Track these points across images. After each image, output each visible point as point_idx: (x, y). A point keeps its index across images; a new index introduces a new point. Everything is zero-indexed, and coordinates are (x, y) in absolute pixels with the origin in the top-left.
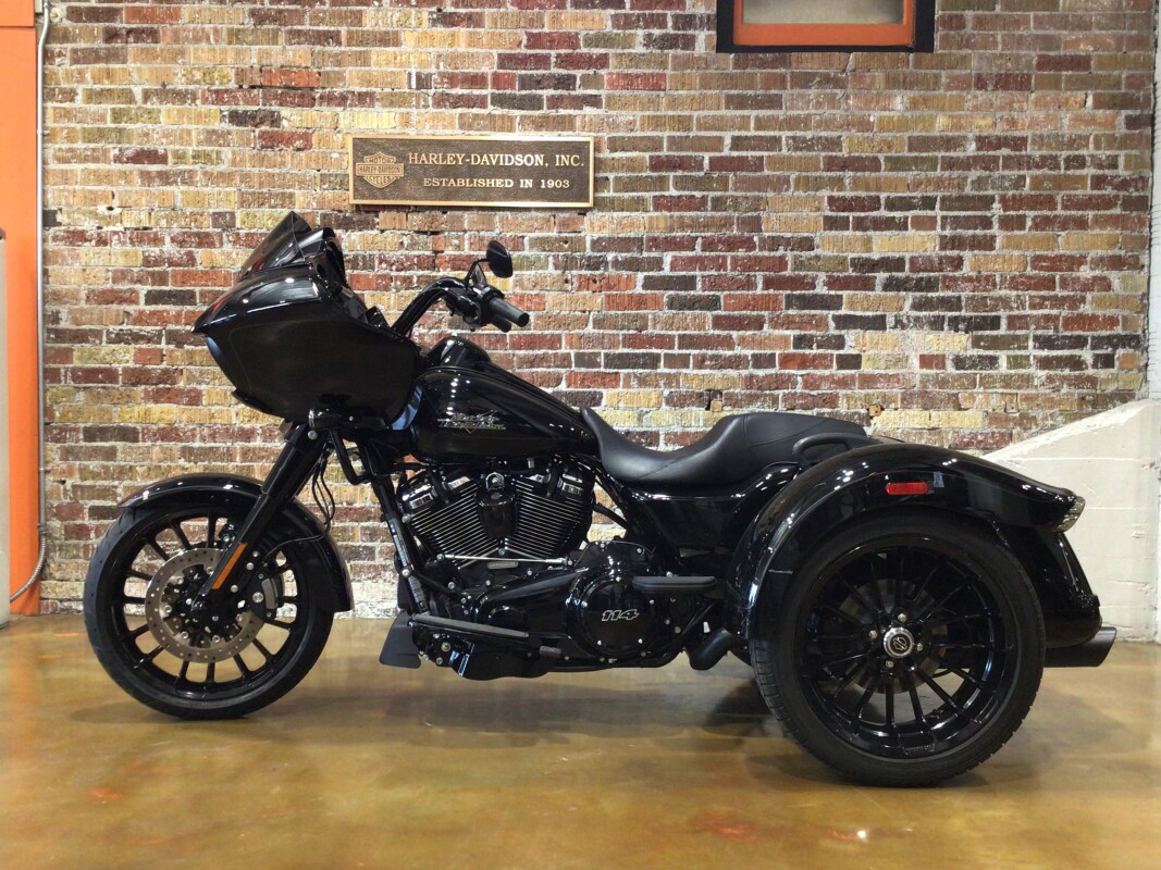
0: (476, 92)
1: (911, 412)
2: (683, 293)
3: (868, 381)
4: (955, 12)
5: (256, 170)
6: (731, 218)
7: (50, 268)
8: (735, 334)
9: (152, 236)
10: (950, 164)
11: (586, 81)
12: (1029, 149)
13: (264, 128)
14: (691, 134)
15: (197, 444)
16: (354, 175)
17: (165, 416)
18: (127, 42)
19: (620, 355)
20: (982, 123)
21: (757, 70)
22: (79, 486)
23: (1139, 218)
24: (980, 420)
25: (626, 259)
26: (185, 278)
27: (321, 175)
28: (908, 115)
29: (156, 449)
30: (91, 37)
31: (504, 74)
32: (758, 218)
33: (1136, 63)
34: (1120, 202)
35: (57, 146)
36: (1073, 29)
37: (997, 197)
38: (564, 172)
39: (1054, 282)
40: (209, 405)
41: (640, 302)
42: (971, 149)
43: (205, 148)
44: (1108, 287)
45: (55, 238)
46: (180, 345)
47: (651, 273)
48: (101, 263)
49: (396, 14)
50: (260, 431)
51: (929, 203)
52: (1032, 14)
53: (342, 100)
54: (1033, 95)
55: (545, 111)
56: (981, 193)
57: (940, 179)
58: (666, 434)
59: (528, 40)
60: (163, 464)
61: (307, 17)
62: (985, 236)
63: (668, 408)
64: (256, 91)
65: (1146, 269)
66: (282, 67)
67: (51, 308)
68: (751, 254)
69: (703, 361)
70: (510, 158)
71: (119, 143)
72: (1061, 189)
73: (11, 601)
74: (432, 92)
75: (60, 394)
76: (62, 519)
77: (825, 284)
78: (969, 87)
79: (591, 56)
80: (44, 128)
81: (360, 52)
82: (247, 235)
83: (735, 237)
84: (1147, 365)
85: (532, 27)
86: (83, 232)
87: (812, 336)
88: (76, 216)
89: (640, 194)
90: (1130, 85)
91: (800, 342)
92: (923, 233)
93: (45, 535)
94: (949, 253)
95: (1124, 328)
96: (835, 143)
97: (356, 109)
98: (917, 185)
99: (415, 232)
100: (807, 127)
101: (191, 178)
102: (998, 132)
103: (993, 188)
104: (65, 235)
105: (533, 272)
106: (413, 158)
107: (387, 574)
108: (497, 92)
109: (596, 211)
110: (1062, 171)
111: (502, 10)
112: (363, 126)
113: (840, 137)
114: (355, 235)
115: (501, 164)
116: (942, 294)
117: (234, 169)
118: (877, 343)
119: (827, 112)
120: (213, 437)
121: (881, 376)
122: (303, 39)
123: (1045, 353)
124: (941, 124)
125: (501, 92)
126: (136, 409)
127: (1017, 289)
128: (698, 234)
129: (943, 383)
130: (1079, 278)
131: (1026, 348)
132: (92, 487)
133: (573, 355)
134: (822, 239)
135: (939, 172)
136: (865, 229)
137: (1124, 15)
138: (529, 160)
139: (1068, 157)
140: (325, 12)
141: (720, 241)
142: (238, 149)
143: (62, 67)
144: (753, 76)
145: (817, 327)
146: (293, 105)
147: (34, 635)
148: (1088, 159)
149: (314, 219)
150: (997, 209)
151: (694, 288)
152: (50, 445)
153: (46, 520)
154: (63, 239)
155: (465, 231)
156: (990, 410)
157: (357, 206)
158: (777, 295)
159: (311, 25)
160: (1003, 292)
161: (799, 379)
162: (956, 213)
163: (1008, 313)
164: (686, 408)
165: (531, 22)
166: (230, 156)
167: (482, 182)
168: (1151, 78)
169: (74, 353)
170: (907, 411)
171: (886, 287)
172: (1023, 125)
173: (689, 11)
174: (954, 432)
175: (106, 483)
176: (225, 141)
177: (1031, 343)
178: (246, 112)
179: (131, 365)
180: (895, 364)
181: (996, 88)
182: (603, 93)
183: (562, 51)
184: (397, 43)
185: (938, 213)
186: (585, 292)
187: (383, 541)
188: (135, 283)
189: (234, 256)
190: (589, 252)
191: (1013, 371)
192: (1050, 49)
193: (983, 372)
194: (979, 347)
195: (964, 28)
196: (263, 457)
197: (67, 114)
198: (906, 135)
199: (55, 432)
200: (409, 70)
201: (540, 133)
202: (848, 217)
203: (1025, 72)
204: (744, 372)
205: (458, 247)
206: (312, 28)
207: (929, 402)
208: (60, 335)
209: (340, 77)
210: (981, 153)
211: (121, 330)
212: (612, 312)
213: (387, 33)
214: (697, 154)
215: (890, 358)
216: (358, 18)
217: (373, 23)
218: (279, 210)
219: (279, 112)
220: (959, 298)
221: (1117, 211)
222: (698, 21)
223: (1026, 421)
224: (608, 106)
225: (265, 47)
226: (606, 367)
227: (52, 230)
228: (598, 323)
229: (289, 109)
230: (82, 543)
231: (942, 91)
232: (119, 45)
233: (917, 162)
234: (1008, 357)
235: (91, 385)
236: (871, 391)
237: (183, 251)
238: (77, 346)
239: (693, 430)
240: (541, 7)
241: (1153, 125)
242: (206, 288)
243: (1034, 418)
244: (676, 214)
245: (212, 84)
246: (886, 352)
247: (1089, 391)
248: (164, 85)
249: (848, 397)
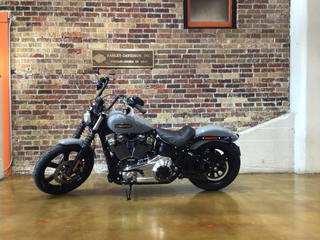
0: (124, 39)
1: (234, 117)
2: (177, 89)
3: (223, 110)
4: (242, 19)
5: (67, 59)
6: (188, 70)
7: (13, 85)
8: (190, 99)
9: (40, 76)
10: (241, 56)
11: (152, 36)
12: (260, 52)
13: (69, 48)
14: (178, 49)
15: (53, 130)
16: (93, 60)
17: (44, 122)
18: (32, 26)
19: (162, 105)
20: (249, 46)
21: (194, 33)
22: (22, 141)
23: (287, 69)
24: (250, 119)
25: (162, 80)
26: (49, 87)
27: (84, 60)
28: (231, 44)
29: (42, 131)
30: (23, 25)
31: (131, 34)
32: (195, 70)
33: (285, 32)
34: (282, 65)
35: (14, 53)
36: (270, 23)
37: (253, 64)
38: (146, 59)
39: (267, 85)
40: (56, 119)
41: (166, 91)
42: (246, 52)
43: (54, 53)
44: (280, 86)
45: (14, 77)
46: (48, 104)
47: (169, 84)
48: (27, 83)
49: (103, 19)
50: (69, 126)
51: (236, 66)
52: (260, 19)
53: (89, 41)
54: (261, 39)
55: (141, 43)
56: (249, 63)
57: (239, 60)
58: (174, 124)
59: (137, 26)
60: (44, 135)
61: (80, 20)
62: (250, 74)
63: (174, 118)
64: (67, 39)
65: (289, 81)
66: (73, 32)
67: (13, 95)
68: (194, 79)
69: (182, 106)
70: (133, 55)
71: (31, 52)
72: (268, 62)
73: (4, 172)
74: (112, 39)
75: (16, 117)
76: (17, 150)
77: (212, 86)
78: (245, 37)
79: (153, 30)
80: (11, 48)
81: (94, 29)
82: (65, 75)
83: (189, 75)
84: (289, 105)
85: (138, 22)
86: (21, 75)
87: (209, 99)
88: (20, 71)
89: (166, 64)
90: (284, 37)
91: (206, 100)
92: (235, 73)
93: (13, 155)
94: (242, 78)
95: (284, 96)
96: (214, 51)
97: (93, 43)
98: (234, 61)
99: (109, 74)
100: (206, 47)
101: (50, 61)
102: (253, 48)
103: (252, 62)
104: (17, 76)
105: (139, 84)
106: (108, 55)
107: (103, 162)
108: (129, 39)
109: (155, 69)
110: (268, 58)
111: (130, 18)
112: (95, 47)
113: (215, 50)
114: (93, 75)
115: (131, 57)
116: (240, 88)
117: (61, 59)
118: (225, 101)
119: (211, 43)
120: (57, 128)
121: (226, 108)
122: (79, 25)
123: (265, 102)
124: (239, 46)
125: (130, 39)
126: (36, 121)
127: (258, 87)
128: (180, 74)
129: (241, 110)
130: (273, 84)
131: (261, 101)
132: (25, 142)
133: (150, 105)
134: (211, 75)
135: (239, 58)
136: (221, 72)
137: (282, 20)
138: (138, 56)
139: (270, 54)
140: (84, 18)
141: (186, 75)
142: (62, 53)
143: (16, 33)
144: (193, 34)
145: (210, 97)
146: (76, 42)
147: (11, 181)
148: (274, 55)
149: (82, 71)
150: (253, 67)
151: (180, 87)
152: (14, 131)
153: (13, 150)
154: (16, 77)
155: (122, 74)
156: (253, 117)
157: (94, 68)
158: (200, 89)
159: (81, 21)
160: (255, 87)
161: (206, 110)
162: (243, 68)
163: (256, 93)
164: (178, 118)
165: (137, 21)
166: (60, 55)
167: (126, 62)
168: (289, 35)
169: (20, 107)
170: (233, 117)
171: (227, 87)
172: (259, 47)
173: (177, 18)
174: (244, 122)
175: (28, 140)
176: (59, 51)
177: (262, 100)
178: (64, 44)
179: (35, 109)
180: (229, 106)
181: (252, 38)
182: (156, 39)
183: (145, 28)
184: (103, 26)
185: (239, 68)
186: (152, 89)
187: (102, 153)
188: (36, 88)
189: (62, 81)
190: (153, 79)
191: (258, 107)
192: (265, 28)
193: (251, 107)
194: (249, 101)
195: (244, 22)
196: (70, 133)
197: (17, 45)
198: (231, 49)
199: (15, 127)
200: (106, 33)
201: (141, 49)
202: (217, 70)
203: (259, 33)
204: (193, 108)
205: (120, 78)
206: (81, 22)
207: (238, 115)
208: (16, 102)
209: (88, 35)
210: (249, 53)
211: (32, 101)
212: (159, 94)
213: (100, 24)
214: (179, 54)
215: (228, 104)
216: (93, 20)
217: (97, 21)
218: (73, 69)
219: (73, 44)
220: (244, 89)
221: (282, 67)
222: (179, 21)
223: (261, 119)
224: (157, 42)
225: (69, 27)
226: (158, 108)
227: (13, 75)
228: (156, 97)
229: (75, 43)
230: (22, 156)
231: (239, 38)
232: (30, 27)
233: (233, 56)
234: (257, 103)
235: (24, 115)
236: (224, 112)
237: (48, 80)
238: (20, 105)
239: (180, 123)
240: (140, 17)
241: (290, 46)
242: (54, 89)
243: (263, 118)
244: (175, 69)
245: (55, 37)
246: (227, 103)
247: (276, 111)
248: (42, 37)
249: (218, 114)
